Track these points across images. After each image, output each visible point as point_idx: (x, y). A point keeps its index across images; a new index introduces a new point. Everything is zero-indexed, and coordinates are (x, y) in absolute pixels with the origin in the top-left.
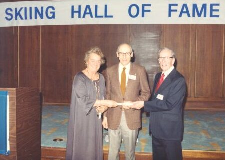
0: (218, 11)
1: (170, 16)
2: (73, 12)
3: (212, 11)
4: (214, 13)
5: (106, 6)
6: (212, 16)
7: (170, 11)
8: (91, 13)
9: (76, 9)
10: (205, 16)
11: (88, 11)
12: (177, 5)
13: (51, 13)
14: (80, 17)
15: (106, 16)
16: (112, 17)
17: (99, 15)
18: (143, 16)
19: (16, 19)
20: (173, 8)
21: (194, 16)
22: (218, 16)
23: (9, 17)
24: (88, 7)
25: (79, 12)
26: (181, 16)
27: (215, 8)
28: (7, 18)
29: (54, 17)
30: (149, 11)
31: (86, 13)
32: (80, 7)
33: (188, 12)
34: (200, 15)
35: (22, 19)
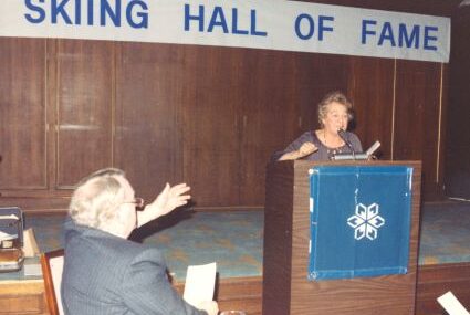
0: (435, 39)
1: (364, 41)
2: (188, 18)
3: (427, 38)
4: (430, 43)
5: (253, 12)
6: (426, 47)
7: (365, 33)
8: (223, 24)
9: (194, 12)
10: (417, 46)
11: (218, 19)
12: (374, 23)
13: (139, 14)
14: (201, 29)
15: (254, 32)
16: (264, 34)
17: (239, 28)
18: (320, 38)
19: (54, 20)
20: (369, 28)
21: (401, 45)
22: (435, 48)
23: (36, 15)
24: (218, 10)
25: (201, 18)
26: (380, 43)
27: (431, 33)
28: (28, 17)
29: (144, 24)
30: (331, 29)
31: (213, 23)
32: (202, 8)
33: (391, 37)
34: (409, 45)
35: (68, 21)
